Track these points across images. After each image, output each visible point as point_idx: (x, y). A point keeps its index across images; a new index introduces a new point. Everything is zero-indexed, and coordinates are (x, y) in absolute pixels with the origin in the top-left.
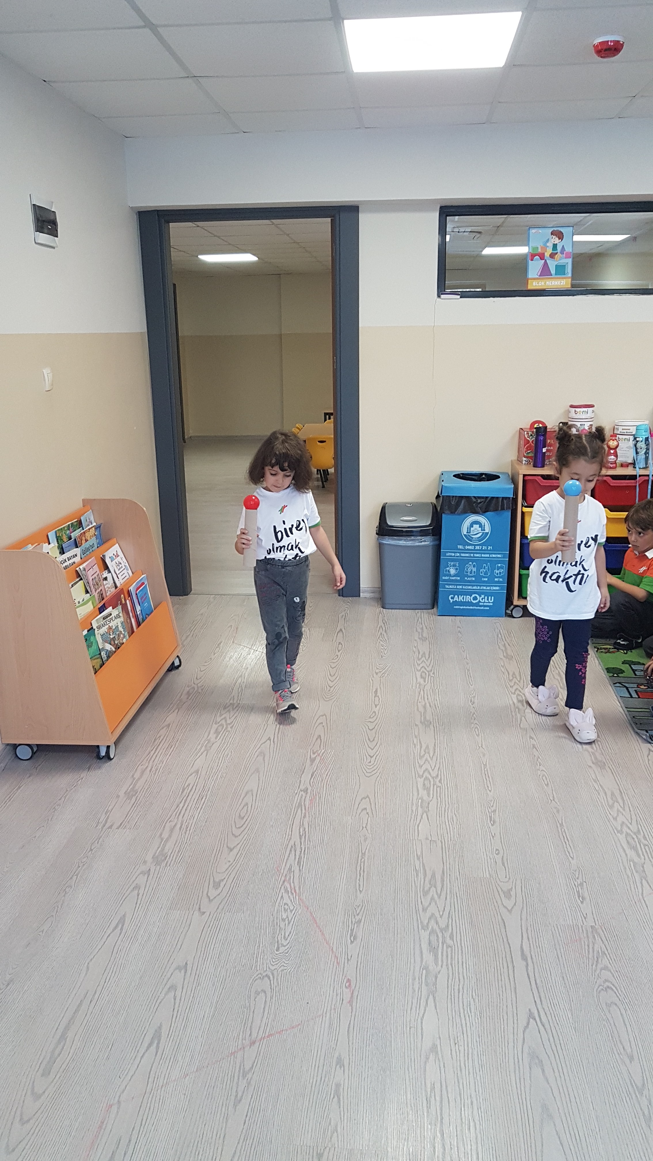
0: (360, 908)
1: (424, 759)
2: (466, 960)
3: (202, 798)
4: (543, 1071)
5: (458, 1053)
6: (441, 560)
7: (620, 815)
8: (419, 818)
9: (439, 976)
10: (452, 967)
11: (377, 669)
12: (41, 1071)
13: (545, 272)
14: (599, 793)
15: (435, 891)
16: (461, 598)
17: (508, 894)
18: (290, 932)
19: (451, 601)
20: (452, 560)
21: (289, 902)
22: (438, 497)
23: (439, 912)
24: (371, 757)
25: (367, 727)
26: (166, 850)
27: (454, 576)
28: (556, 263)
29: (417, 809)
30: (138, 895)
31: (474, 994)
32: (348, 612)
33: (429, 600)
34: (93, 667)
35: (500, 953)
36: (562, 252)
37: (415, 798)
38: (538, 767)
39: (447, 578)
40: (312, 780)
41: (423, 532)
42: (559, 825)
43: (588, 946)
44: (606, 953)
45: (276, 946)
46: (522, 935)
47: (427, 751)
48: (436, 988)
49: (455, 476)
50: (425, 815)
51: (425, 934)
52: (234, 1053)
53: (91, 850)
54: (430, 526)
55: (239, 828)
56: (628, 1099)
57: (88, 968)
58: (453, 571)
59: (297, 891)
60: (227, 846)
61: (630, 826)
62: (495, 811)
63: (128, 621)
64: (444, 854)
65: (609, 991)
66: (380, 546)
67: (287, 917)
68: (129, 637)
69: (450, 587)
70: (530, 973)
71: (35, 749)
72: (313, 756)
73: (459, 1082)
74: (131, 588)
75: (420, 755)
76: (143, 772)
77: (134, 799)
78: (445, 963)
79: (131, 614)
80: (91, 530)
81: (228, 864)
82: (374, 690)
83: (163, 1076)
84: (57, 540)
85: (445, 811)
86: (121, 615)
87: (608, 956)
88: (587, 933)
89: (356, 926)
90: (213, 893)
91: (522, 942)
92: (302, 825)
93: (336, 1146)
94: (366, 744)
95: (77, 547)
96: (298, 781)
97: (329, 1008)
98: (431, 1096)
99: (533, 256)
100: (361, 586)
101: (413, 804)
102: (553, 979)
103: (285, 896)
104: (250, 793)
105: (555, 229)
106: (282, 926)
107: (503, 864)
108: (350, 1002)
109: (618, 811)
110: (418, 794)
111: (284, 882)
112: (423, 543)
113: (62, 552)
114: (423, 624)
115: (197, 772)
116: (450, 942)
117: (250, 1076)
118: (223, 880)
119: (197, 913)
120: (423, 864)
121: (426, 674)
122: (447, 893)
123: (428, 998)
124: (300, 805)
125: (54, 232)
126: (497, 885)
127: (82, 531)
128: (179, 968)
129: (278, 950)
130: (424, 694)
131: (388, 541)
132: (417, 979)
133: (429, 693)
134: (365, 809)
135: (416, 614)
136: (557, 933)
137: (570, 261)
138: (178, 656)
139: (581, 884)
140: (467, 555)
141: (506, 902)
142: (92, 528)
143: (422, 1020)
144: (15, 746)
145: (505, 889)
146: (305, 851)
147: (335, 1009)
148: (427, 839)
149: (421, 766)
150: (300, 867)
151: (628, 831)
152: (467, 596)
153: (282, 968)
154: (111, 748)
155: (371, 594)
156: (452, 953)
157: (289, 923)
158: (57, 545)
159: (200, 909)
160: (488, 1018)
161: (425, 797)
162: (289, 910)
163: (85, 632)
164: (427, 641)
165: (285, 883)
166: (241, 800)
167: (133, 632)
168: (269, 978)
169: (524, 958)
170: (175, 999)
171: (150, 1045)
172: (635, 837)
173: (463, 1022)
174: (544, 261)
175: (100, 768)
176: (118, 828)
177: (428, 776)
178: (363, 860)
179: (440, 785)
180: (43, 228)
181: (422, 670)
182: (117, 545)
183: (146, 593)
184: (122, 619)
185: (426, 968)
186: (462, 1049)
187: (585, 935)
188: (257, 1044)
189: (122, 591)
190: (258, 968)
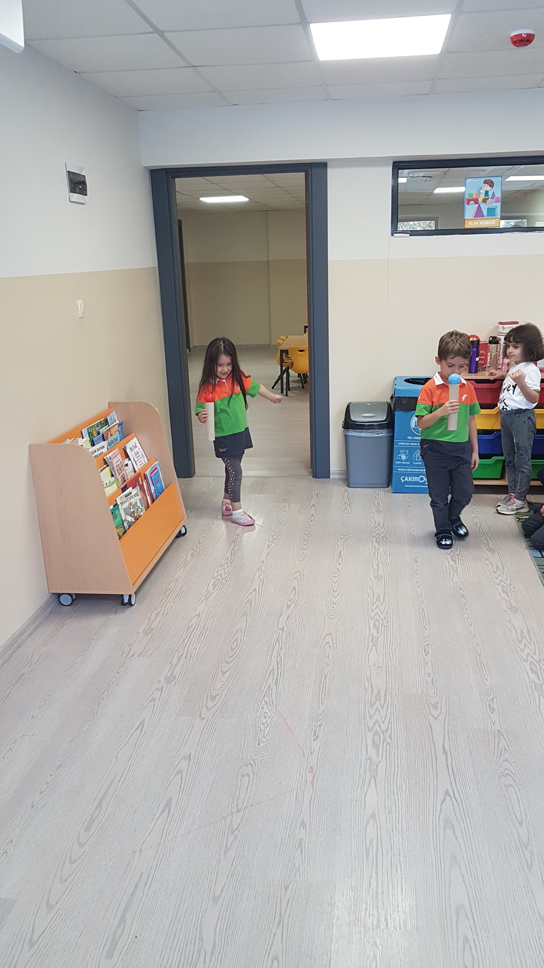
0: (321, 715)
1: (376, 605)
2: (400, 754)
3: (202, 635)
4: (454, 832)
5: (391, 819)
6: (395, 449)
7: (527, 648)
8: (370, 649)
9: (380, 765)
10: (390, 758)
11: (342, 535)
12: (84, 827)
13: (479, 214)
14: (511, 632)
15: (379, 703)
16: (410, 479)
17: (435, 707)
18: (268, 733)
19: (403, 481)
20: (402, 449)
21: (268, 711)
22: (392, 398)
23: (382, 718)
24: (335, 604)
25: (332, 581)
26: (175, 673)
27: (404, 461)
28: (488, 206)
29: (368, 643)
30: (154, 706)
31: (405, 778)
32: (320, 490)
33: (384, 481)
34: (118, 534)
35: (427, 748)
36: (492, 198)
37: (367, 636)
38: (464, 611)
39: (399, 463)
40: (288, 621)
41: (380, 426)
42: (478, 655)
43: (495, 744)
44: (508, 749)
45: (257, 742)
46: (444, 737)
47: (378, 599)
48: (377, 773)
49: (406, 380)
50: (374, 647)
51: (370, 735)
52: (225, 817)
53: (119, 673)
54: (385, 421)
55: (232, 656)
56: (516, 852)
57: (117, 757)
58: (404, 457)
59: (274, 703)
60: (222, 670)
61: (534, 656)
62: (428, 645)
63: (145, 498)
64: (388, 676)
65: (508, 776)
66: (346, 437)
67: (266, 721)
68: (146, 510)
69: (402, 470)
70: (448, 763)
71: (74, 597)
72: (289, 603)
73: (390, 839)
74: (148, 473)
75: (372, 602)
76: (157, 615)
77: (150, 635)
78: (384, 756)
79: (147, 493)
80: (115, 427)
81: (223, 683)
82: (339, 552)
83: (173, 832)
84: (89, 435)
85: (390, 644)
86: (139, 493)
87: (509, 752)
88: (494, 735)
89: (318, 728)
90: (210, 704)
91: (444, 741)
92: (279, 655)
93: (299, 881)
94: (331, 594)
95: (104, 440)
96: (277, 622)
97: (296, 786)
98: (369, 848)
99: (469, 201)
100: (331, 469)
101: (365, 639)
102: (466, 767)
103: (265, 706)
104: (240, 631)
105: (487, 179)
106: (262, 728)
107: (433, 685)
108: (312, 783)
109: (525, 645)
110: (370, 632)
111: (264, 696)
112: (380, 435)
113: (93, 445)
114: (380, 500)
115: (199, 615)
116: (389, 741)
117: (236, 833)
118: (218, 695)
119: (198, 718)
120: (371, 683)
121: (380, 539)
122: (388, 705)
123: (370, 780)
124: (278, 640)
125: (83, 192)
126: (427, 700)
127: (109, 428)
128: (184, 758)
129: (259, 745)
130: (378, 555)
131: (352, 433)
132: (363, 767)
133: (382, 554)
134: (329, 643)
135: (375, 492)
136: (471, 734)
137: (499, 205)
138: (184, 526)
139: (492, 699)
140: (415, 444)
141: (433, 712)
142: (116, 425)
143: (365, 796)
144: (59, 595)
145: (433, 703)
146: (281, 674)
147: (300, 788)
148: (375, 665)
149: (373, 611)
150: (276, 686)
151: (532, 660)
152: (416, 477)
153: (262, 758)
154: (132, 596)
155: (339, 476)
156: (390, 749)
157: (267, 726)
158: (89, 439)
159: (200, 716)
160: (415, 795)
161: (375, 634)
162: (267, 717)
163: (111, 507)
164: (382, 513)
165: (265, 698)
166: (232, 636)
167: (148, 507)
168: (252, 765)
169: (445, 752)
170: (181, 780)
171: (163, 811)
172: (537, 664)
173: (396, 798)
174: (477, 205)
175: (124, 612)
176: (138, 657)
177: (378, 618)
178: (325, 681)
179: (387, 625)
180: (75, 189)
181: (377, 537)
182: (136, 438)
183: (159, 476)
184: (140, 497)
185: (370, 759)
186: (394, 816)
187: (493, 737)
188: (242, 811)
189: (139, 475)
190: (244, 758)
